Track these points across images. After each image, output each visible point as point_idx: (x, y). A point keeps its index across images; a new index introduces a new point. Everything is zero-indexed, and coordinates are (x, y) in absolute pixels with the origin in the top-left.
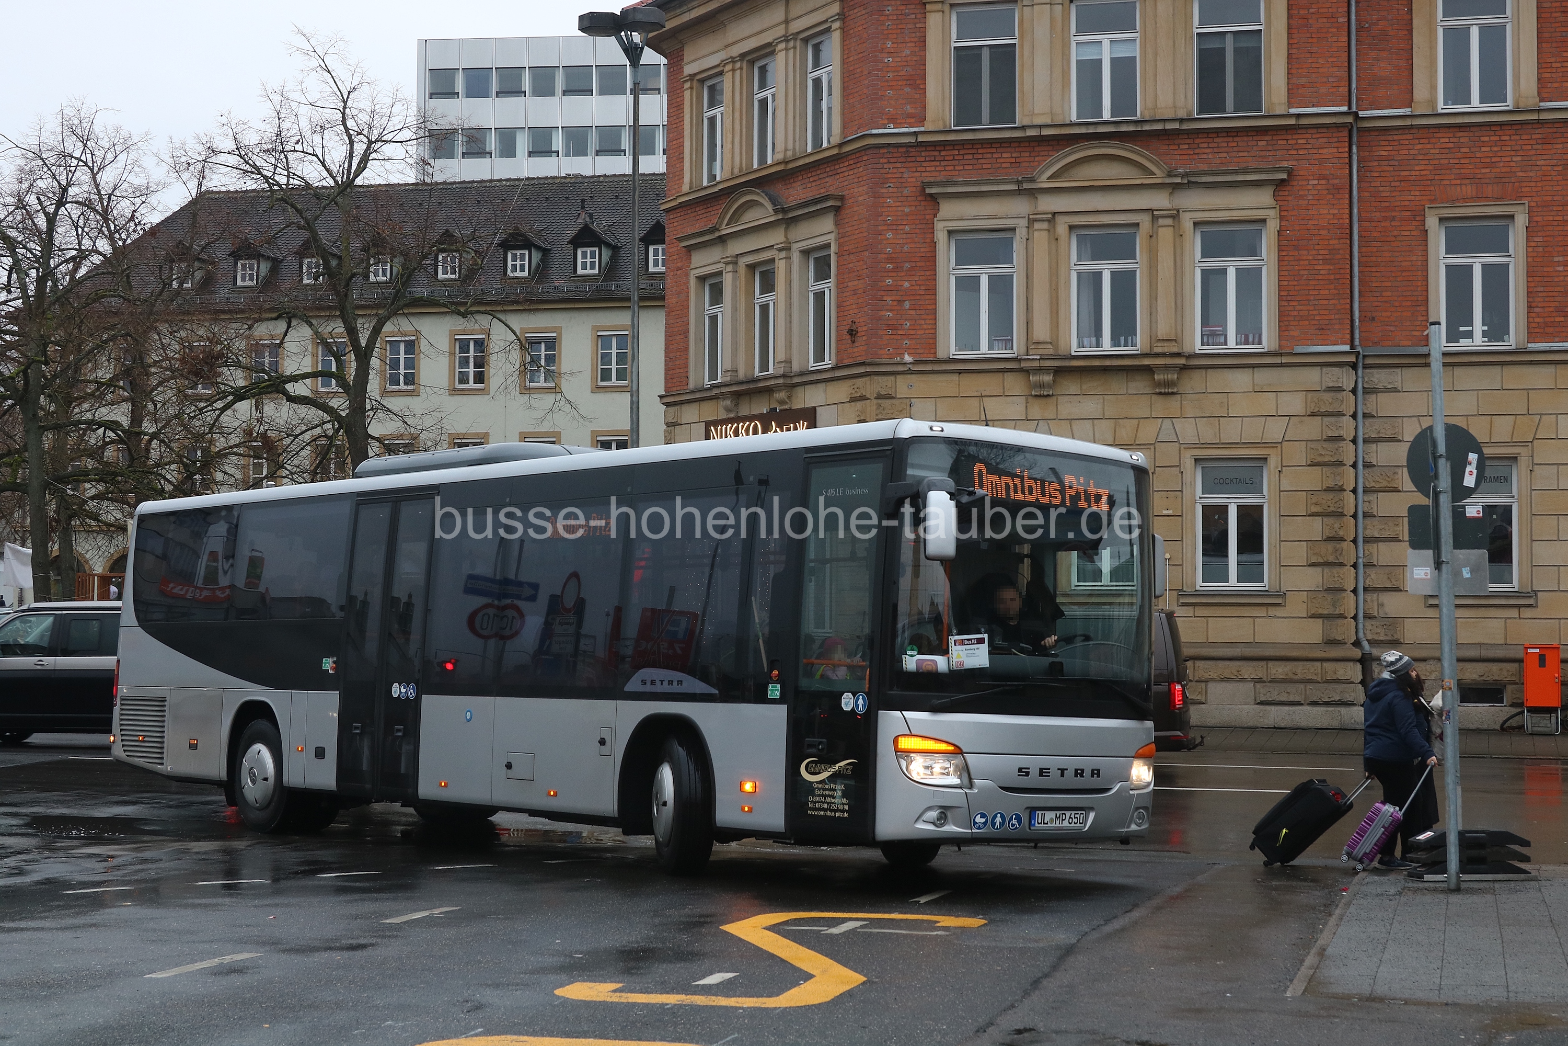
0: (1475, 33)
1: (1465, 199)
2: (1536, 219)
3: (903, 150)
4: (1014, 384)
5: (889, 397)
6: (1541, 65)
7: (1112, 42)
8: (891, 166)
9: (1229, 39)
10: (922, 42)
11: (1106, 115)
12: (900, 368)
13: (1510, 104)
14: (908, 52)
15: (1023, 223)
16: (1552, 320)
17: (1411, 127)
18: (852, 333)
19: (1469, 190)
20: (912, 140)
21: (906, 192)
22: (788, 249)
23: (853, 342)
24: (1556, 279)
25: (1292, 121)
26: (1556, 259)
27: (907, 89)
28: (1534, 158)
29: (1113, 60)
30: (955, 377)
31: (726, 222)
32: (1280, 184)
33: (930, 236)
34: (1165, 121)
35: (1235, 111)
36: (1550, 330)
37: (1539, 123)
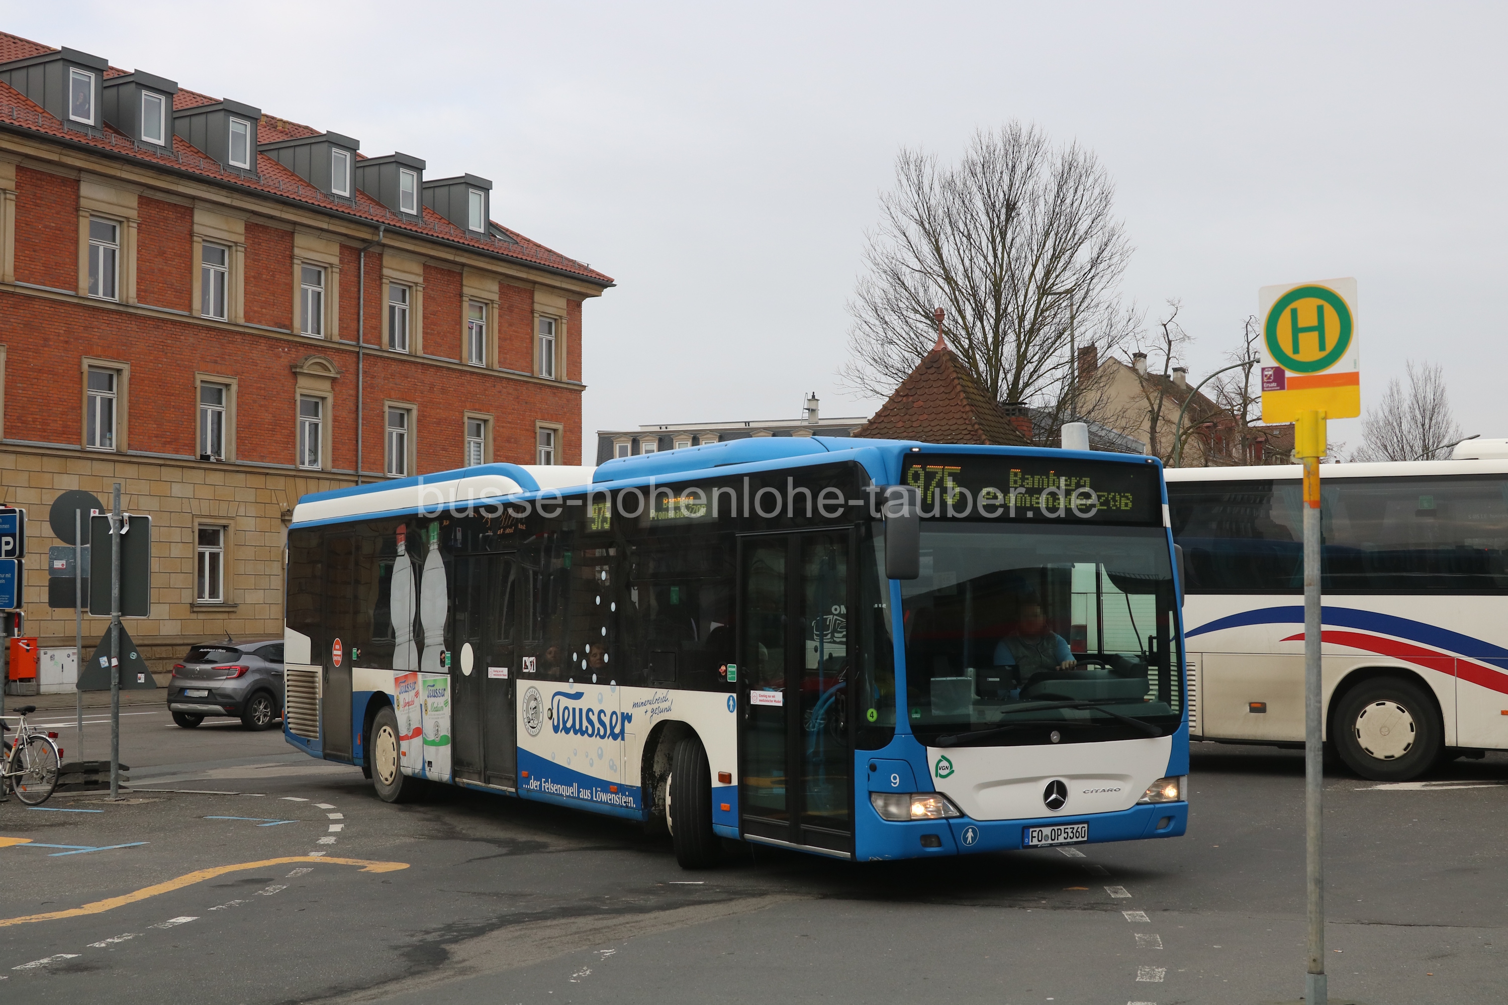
2: (10, 357)
6: (16, 256)
16: (15, 424)
24: (18, 398)
26: (19, 385)
28: (9, 316)
36: (14, 431)
37: (13, 294)
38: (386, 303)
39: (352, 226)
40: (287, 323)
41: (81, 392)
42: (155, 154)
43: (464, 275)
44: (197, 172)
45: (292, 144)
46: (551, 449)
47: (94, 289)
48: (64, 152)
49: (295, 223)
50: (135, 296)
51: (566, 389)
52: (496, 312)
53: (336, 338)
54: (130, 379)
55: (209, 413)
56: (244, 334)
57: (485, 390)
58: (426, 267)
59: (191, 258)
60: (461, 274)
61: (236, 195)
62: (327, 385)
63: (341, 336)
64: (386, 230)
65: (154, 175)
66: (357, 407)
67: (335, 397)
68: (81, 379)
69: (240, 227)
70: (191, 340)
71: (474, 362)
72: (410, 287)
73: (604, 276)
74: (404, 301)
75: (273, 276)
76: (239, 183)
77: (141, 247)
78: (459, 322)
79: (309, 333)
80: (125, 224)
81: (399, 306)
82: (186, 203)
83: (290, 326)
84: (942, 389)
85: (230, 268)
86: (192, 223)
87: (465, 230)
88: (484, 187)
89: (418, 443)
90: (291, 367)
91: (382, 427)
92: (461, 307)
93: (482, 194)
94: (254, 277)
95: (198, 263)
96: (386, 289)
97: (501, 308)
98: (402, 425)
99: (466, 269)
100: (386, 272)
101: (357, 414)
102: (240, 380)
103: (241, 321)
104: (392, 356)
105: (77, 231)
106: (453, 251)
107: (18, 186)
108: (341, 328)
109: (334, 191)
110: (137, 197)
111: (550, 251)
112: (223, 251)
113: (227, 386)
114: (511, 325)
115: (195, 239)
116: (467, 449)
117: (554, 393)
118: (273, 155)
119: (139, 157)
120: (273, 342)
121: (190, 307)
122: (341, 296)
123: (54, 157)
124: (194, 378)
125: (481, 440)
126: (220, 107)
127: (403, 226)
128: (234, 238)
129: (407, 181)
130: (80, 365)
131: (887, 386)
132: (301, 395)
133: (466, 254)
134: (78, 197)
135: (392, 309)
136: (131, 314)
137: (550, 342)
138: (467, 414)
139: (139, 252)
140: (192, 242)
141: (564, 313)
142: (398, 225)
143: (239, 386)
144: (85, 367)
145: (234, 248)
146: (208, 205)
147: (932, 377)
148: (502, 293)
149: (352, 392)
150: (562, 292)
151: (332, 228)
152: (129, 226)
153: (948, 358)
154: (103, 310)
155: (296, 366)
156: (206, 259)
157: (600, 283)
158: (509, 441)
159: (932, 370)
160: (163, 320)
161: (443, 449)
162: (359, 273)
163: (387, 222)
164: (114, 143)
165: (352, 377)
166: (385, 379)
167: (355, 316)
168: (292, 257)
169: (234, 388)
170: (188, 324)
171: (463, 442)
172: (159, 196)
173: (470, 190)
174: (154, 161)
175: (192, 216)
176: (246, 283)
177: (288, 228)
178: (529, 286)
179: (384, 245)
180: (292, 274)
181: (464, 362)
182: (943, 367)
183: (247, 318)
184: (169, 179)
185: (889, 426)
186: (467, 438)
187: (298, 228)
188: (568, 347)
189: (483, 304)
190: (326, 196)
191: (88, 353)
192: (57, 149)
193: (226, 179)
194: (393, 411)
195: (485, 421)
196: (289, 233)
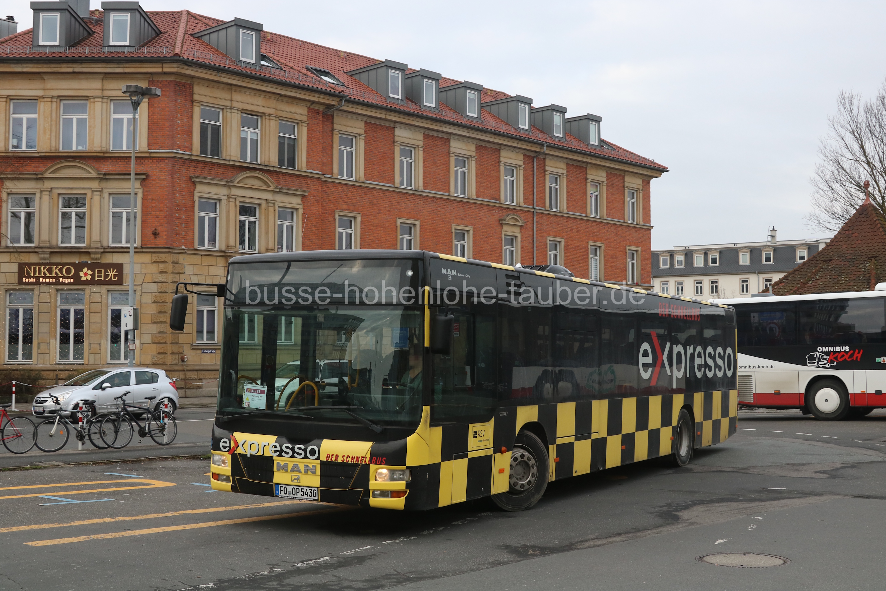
0: (345, 152)
1: (345, 210)
2: (363, 220)
3: (183, 160)
4: (221, 262)
5: (177, 263)
6: (365, 168)
7: (251, 132)
8: (179, 166)
9: (286, 139)
10: (191, 117)
11: (249, 160)
12: (182, 251)
13: (354, 179)
14: (185, 120)
15: (225, 198)
17: (332, 182)
18: (155, 234)
19: (345, 207)
20: (188, 157)
21: (184, 178)
22: (101, 191)
23: (155, 238)
25: (309, 175)
27: (185, 136)
28: (362, 198)
29: (251, 139)
30: (200, 257)
31: (49, 171)
32: (304, 196)
33: (192, 198)
34: (274, 167)
35: (288, 166)
37: (364, 187)
38: (548, 185)
39: (530, 144)
40: (497, 197)
41: (396, 236)
42: (431, 112)
43: (588, 168)
44: (452, 120)
45: (498, 102)
46: (634, 261)
47: (402, 183)
48: (388, 113)
49: (501, 144)
50: (422, 185)
51: (643, 228)
52: (605, 188)
53: (522, 204)
54: (420, 229)
55: (459, 245)
56: (476, 203)
57: (600, 230)
58: (568, 165)
59: (449, 165)
60: (586, 168)
61: (471, 131)
62: (517, 230)
63: (525, 203)
64: (547, 146)
65: (431, 123)
66: (533, 241)
67: (522, 237)
68: (396, 229)
69: (473, 148)
70: (450, 208)
71: (594, 215)
72: (559, 176)
73: (662, 166)
74: (556, 183)
75: (490, 172)
76: (473, 124)
77: (425, 160)
78: (585, 194)
79: (508, 202)
80: (417, 149)
81: (554, 186)
82: (447, 136)
83: (499, 199)
84: (869, 226)
85: (468, 169)
86: (449, 147)
87: (588, 144)
88: (597, 120)
89: (565, 260)
90: (500, 220)
91: (546, 252)
92: (586, 185)
93: (597, 124)
94: (480, 174)
95: (453, 168)
96: (547, 177)
97: (607, 185)
98: (556, 250)
99: (589, 165)
100: (547, 168)
101: (533, 245)
102: (474, 228)
103: (474, 197)
104: (551, 213)
105: (394, 153)
106: (582, 156)
107: (366, 132)
108: (525, 199)
109: (520, 126)
110: (422, 134)
111: (632, 153)
112: (465, 161)
113: (468, 231)
114: (613, 194)
115: (451, 155)
116: (590, 262)
117: (636, 231)
118: (488, 109)
119: (424, 114)
120: (491, 207)
121: (449, 191)
122: (524, 182)
123: (383, 116)
124: (451, 227)
125: (597, 257)
126: (462, 85)
127: (556, 143)
128: (470, 153)
129: (557, 119)
130: (396, 222)
131: (834, 225)
132: (505, 235)
133: (589, 157)
134: (394, 136)
135: (550, 188)
136: (420, 195)
137: (633, 203)
138: (590, 243)
139: (424, 163)
140: (449, 156)
141: (641, 187)
142: (553, 143)
143: (474, 231)
144: (398, 224)
145: (470, 159)
146: (457, 137)
147: (862, 219)
148: (608, 177)
149: (531, 233)
150: (640, 176)
151: (520, 146)
152: (419, 150)
153: (872, 208)
154: (406, 193)
155: (502, 220)
156: (456, 165)
157: (660, 170)
158: (612, 257)
159: (863, 216)
160: (436, 198)
161: (578, 262)
162: (534, 169)
163: (548, 141)
164: (411, 107)
165: (530, 225)
166: (547, 225)
167: (532, 193)
168: (499, 162)
169: (471, 232)
170: (448, 199)
171: (588, 258)
172: (433, 133)
173: (590, 122)
174: (431, 115)
175: (449, 143)
176: (476, 177)
177: (497, 147)
178: (622, 173)
179: (546, 154)
180: (499, 171)
181: (588, 215)
182: (869, 213)
183: (477, 195)
184: (438, 124)
185: (838, 247)
186: (590, 256)
187: (502, 147)
188: (643, 205)
189: (597, 184)
190: (516, 129)
191: (400, 216)
192: (384, 112)
193: (466, 123)
194: (551, 242)
195: (600, 247)
196: (497, 149)
